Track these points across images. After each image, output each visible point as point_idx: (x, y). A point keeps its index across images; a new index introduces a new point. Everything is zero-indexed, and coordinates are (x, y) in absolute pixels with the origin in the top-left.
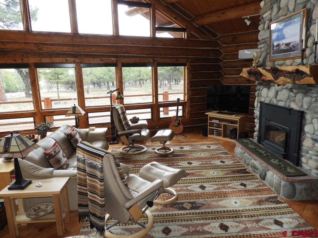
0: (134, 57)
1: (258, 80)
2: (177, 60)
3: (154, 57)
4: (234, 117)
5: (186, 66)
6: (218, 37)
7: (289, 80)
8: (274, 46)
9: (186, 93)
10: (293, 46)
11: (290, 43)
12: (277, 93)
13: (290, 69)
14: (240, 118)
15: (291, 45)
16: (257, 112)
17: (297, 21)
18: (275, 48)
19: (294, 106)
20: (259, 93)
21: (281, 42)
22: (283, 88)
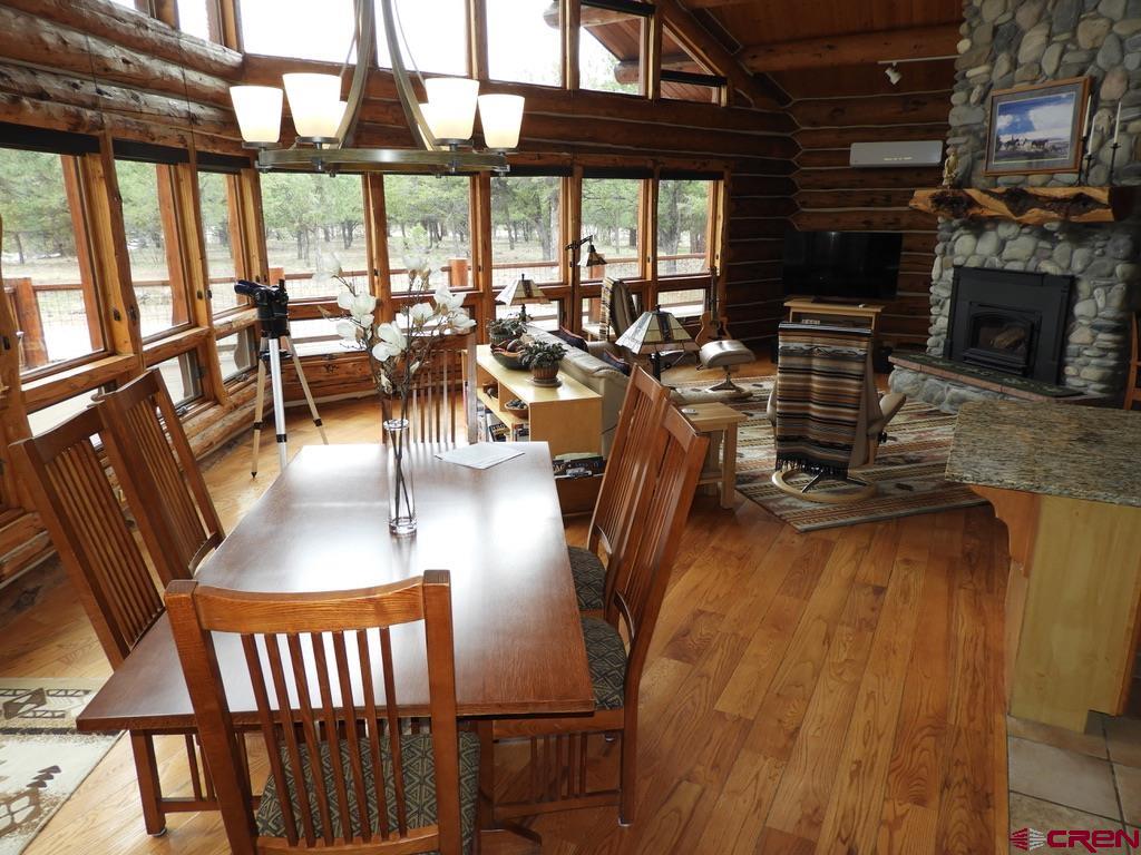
0: (609, 151)
1: (957, 218)
2: (705, 164)
3: (654, 154)
4: (861, 310)
5: (722, 178)
6: (790, 104)
7: (1056, 215)
8: (999, 144)
9: (718, 252)
10: (1054, 148)
11: (1046, 141)
12: (1002, 244)
13: (1059, 192)
14: (879, 310)
15: (1047, 145)
16: (940, 291)
17: (1067, 98)
18: (1003, 148)
19: (1048, 267)
20: (948, 247)
21: (1021, 137)
22: (1019, 234)
